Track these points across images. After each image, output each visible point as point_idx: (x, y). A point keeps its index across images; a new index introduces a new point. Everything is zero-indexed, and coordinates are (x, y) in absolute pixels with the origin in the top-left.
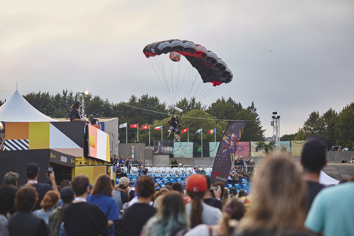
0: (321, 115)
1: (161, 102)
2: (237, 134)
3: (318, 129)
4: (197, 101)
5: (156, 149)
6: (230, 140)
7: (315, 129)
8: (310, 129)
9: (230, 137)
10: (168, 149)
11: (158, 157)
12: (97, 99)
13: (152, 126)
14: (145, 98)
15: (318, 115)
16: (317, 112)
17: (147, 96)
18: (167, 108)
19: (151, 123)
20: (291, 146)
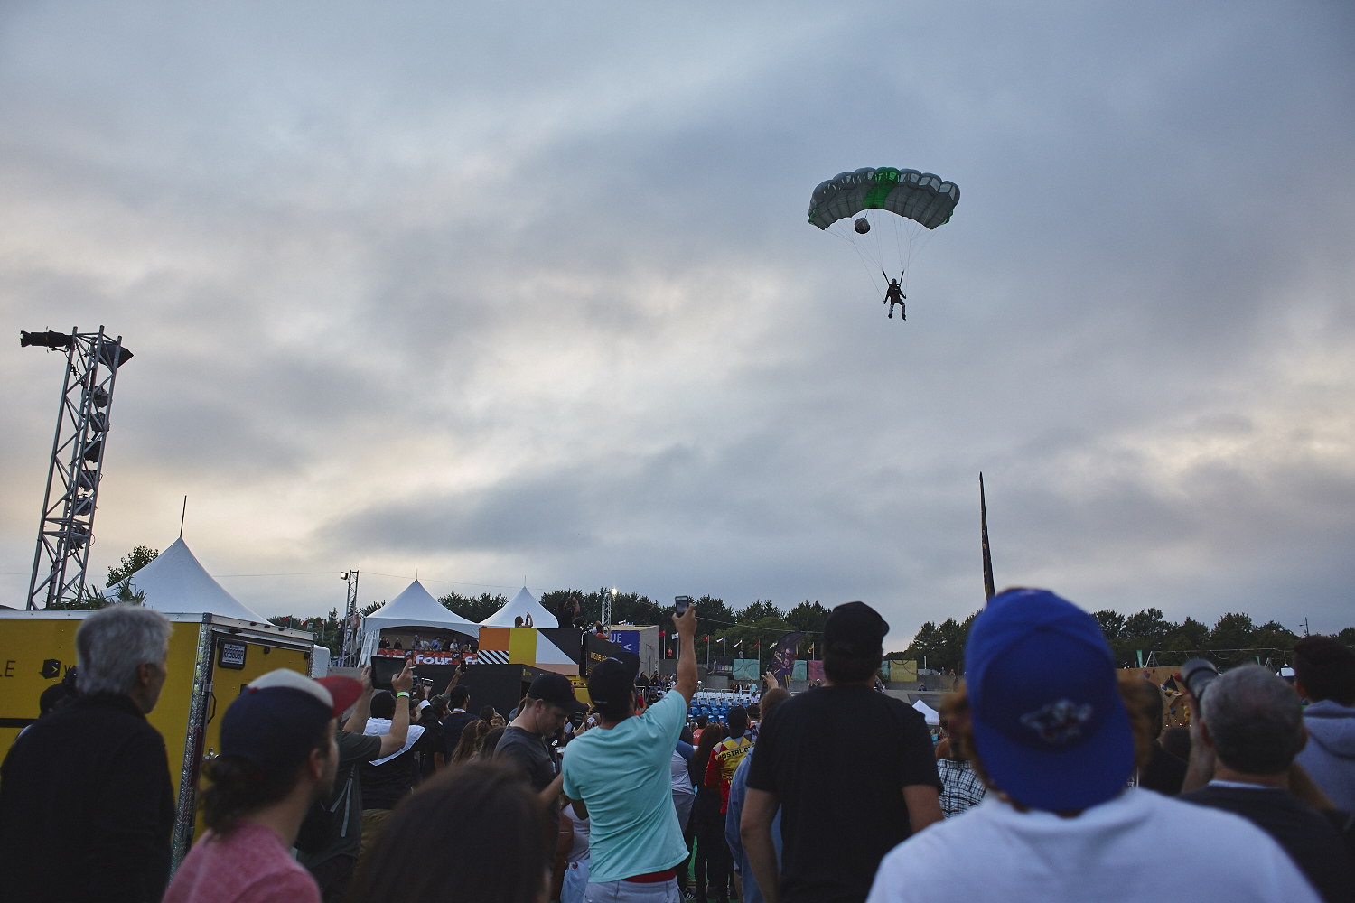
0: (937, 626)
1: (726, 607)
2: (792, 649)
3: (934, 645)
4: (773, 607)
5: (710, 669)
6: (783, 657)
7: (929, 646)
8: (923, 645)
9: (783, 654)
10: (727, 668)
11: (712, 678)
12: (645, 600)
13: (712, 636)
14: (706, 600)
15: (933, 627)
16: (931, 623)
17: (709, 598)
18: (734, 614)
19: (711, 633)
20: (889, 667)
